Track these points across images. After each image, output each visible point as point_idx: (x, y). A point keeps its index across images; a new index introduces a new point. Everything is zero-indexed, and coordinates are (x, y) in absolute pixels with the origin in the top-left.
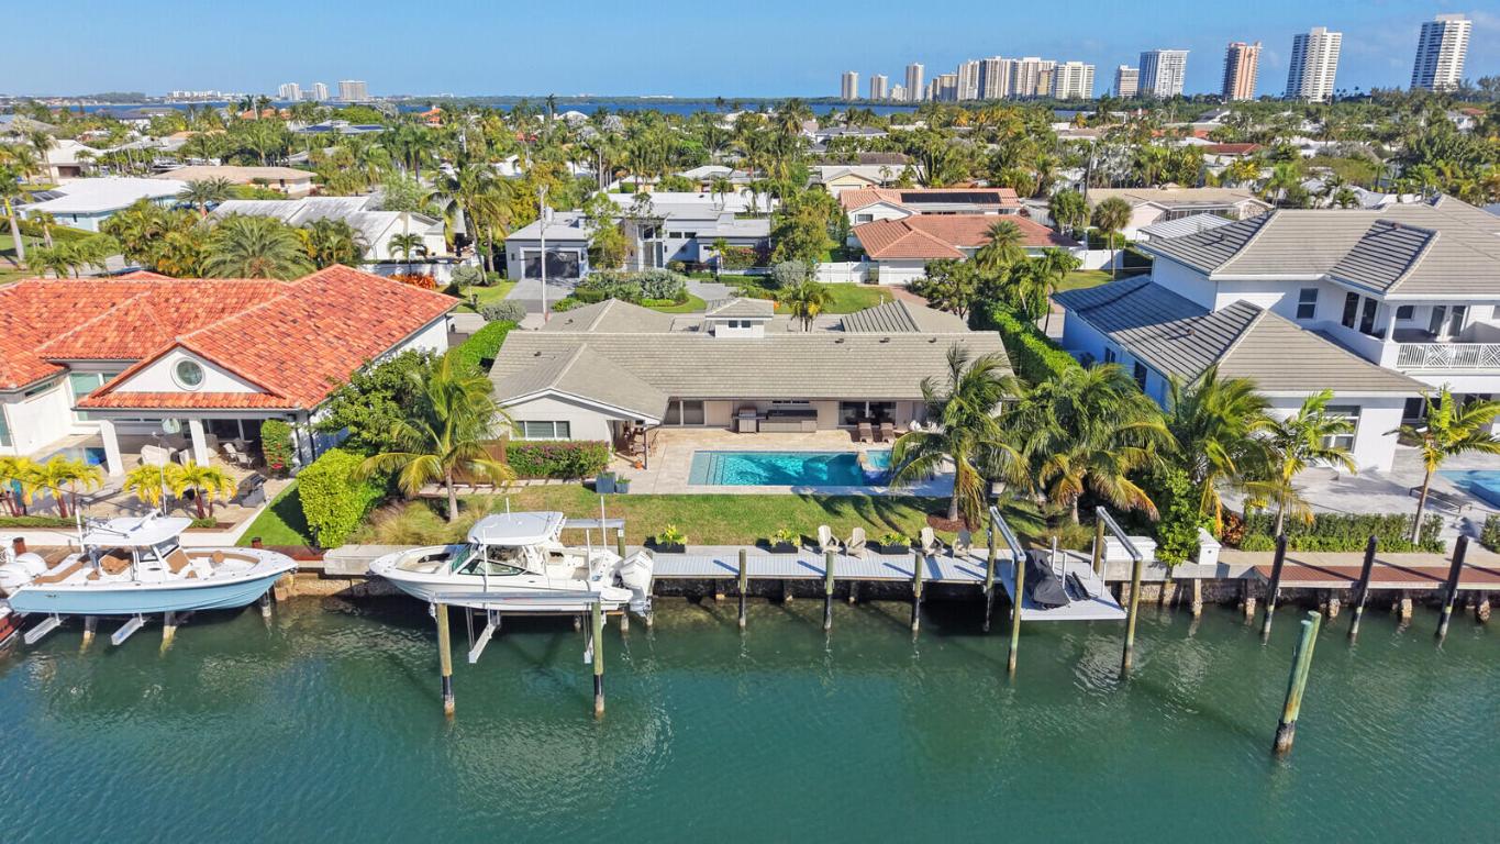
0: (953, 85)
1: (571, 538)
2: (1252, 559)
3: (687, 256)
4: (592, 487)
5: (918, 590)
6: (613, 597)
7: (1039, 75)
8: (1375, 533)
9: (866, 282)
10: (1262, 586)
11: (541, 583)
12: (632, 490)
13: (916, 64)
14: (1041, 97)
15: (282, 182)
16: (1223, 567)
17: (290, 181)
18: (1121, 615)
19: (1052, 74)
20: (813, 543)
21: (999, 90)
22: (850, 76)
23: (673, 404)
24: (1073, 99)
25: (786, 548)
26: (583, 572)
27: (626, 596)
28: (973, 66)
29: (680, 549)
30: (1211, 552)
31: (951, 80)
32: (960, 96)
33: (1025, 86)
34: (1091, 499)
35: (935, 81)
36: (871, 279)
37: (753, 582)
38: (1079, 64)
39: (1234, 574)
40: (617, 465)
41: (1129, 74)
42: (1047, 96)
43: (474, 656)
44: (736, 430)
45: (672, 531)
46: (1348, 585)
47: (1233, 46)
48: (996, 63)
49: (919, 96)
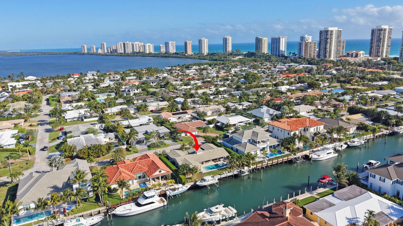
0: (116, 49)
2: (255, 166)
4: (200, 173)
5: (234, 175)
7: (140, 47)
8: (261, 162)
9: (186, 136)
10: (255, 169)
13: (104, 43)
14: (141, 53)
18: (249, 173)
19: (143, 47)
21: (129, 50)
22: (84, 46)
24: (150, 54)
28: (121, 44)
30: (252, 167)
31: (115, 47)
32: (119, 52)
33: (136, 49)
34: (243, 164)
35: (110, 47)
37: (222, 178)
38: (150, 44)
41: (163, 47)
42: (143, 52)
46: (261, 167)
47: (185, 41)
48: (127, 43)
49: (106, 51)
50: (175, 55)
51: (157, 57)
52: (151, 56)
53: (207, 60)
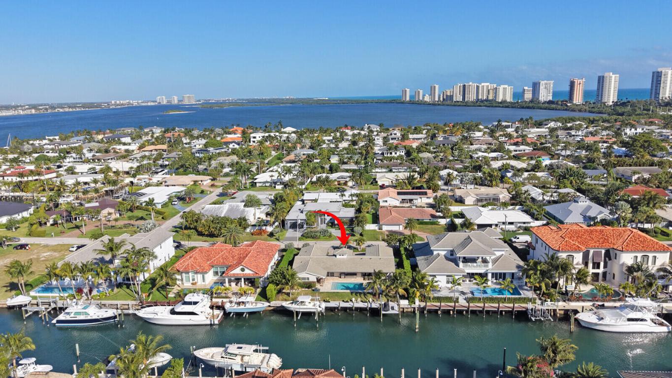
0: (452, 94)
1: (312, 300)
2: (425, 304)
3: (331, 221)
4: (313, 290)
5: (368, 309)
6: (319, 309)
7: (489, 91)
8: (448, 300)
9: (379, 229)
11: (308, 307)
12: (321, 291)
13: (435, 85)
14: (490, 101)
15: (202, 181)
16: (419, 305)
17: (204, 181)
19: (495, 91)
20: (351, 301)
21: (471, 97)
22: (406, 91)
23: (328, 273)
24: (504, 102)
25: (347, 302)
26: (314, 305)
27: (321, 309)
28: (460, 86)
29: (329, 302)
30: (417, 303)
31: (451, 92)
32: (454, 100)
33: (483, 96)
35: (444, 92)
36: (380, 229)
37: (341, 307)
38: (506, 86)
39: (422, 306)
40: (318, 286)
41: (528, 91)
42: (492, 100)
43: (299, 318)
44: (340, 278)
45: (328, 299)
47: (572, 80)
48: (470, 85)
49: (437, 99)
50: (546, 105)
51: (512, 107)
52: (503, 107)
53: (605, 114)
